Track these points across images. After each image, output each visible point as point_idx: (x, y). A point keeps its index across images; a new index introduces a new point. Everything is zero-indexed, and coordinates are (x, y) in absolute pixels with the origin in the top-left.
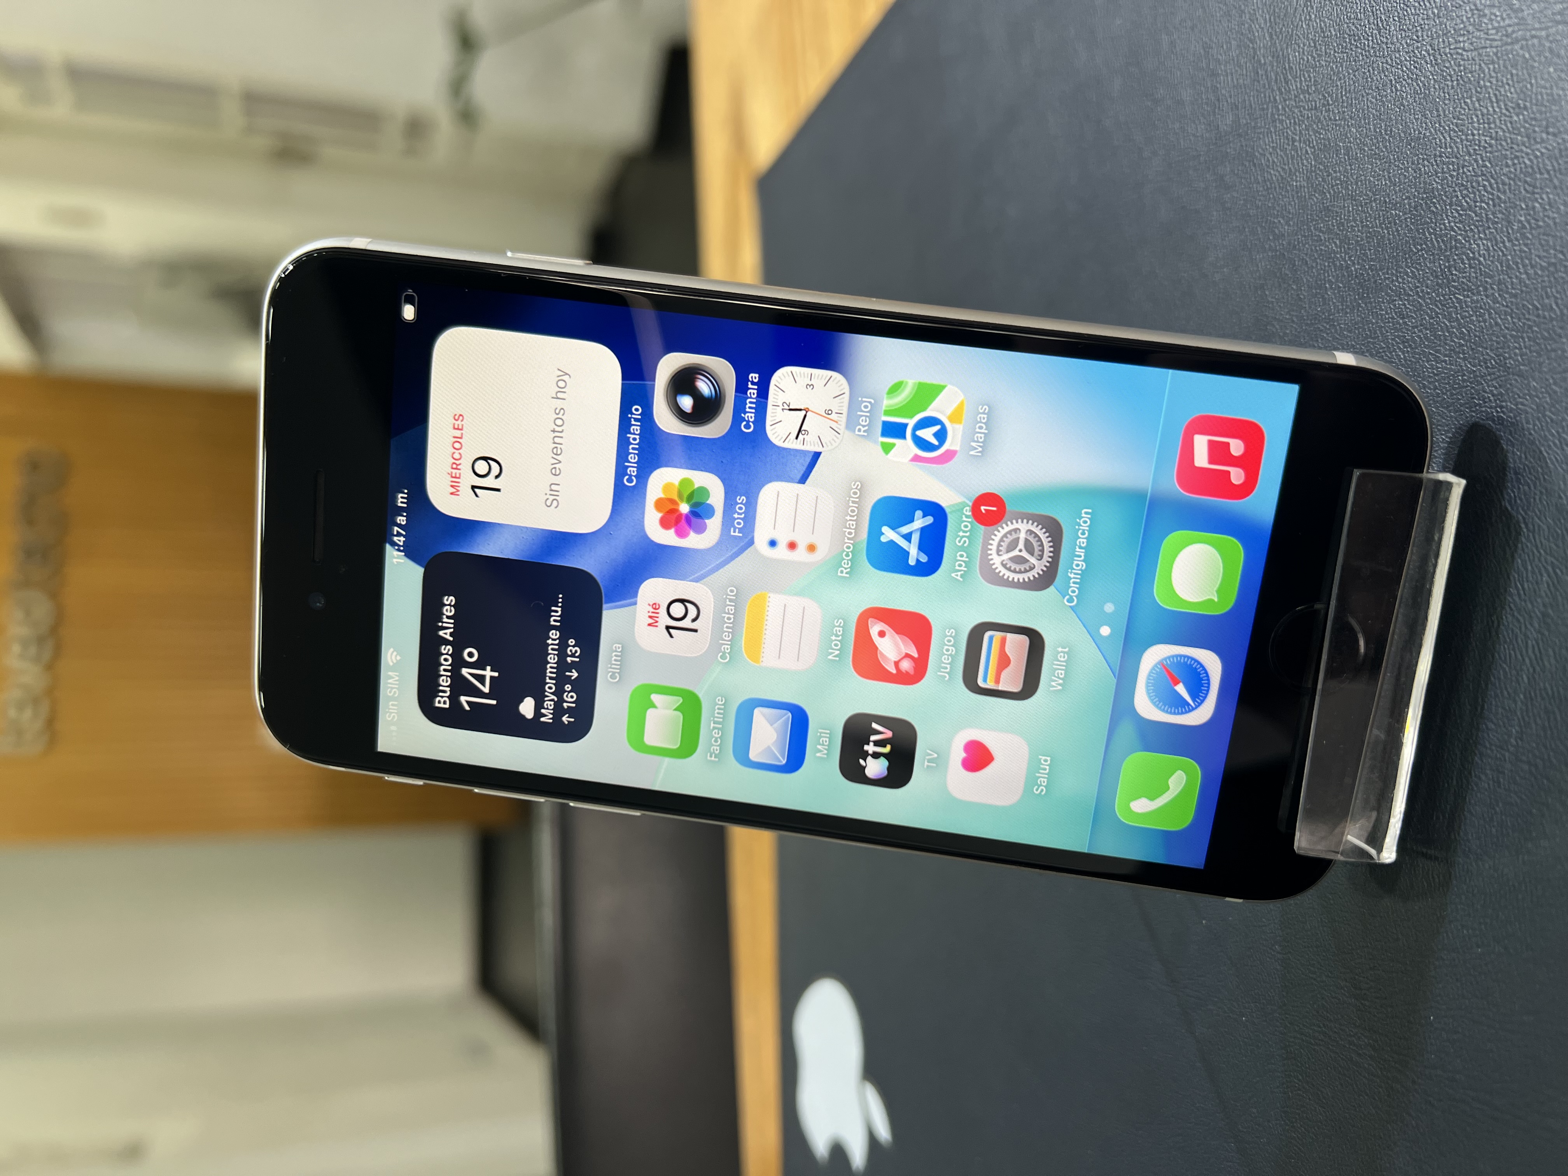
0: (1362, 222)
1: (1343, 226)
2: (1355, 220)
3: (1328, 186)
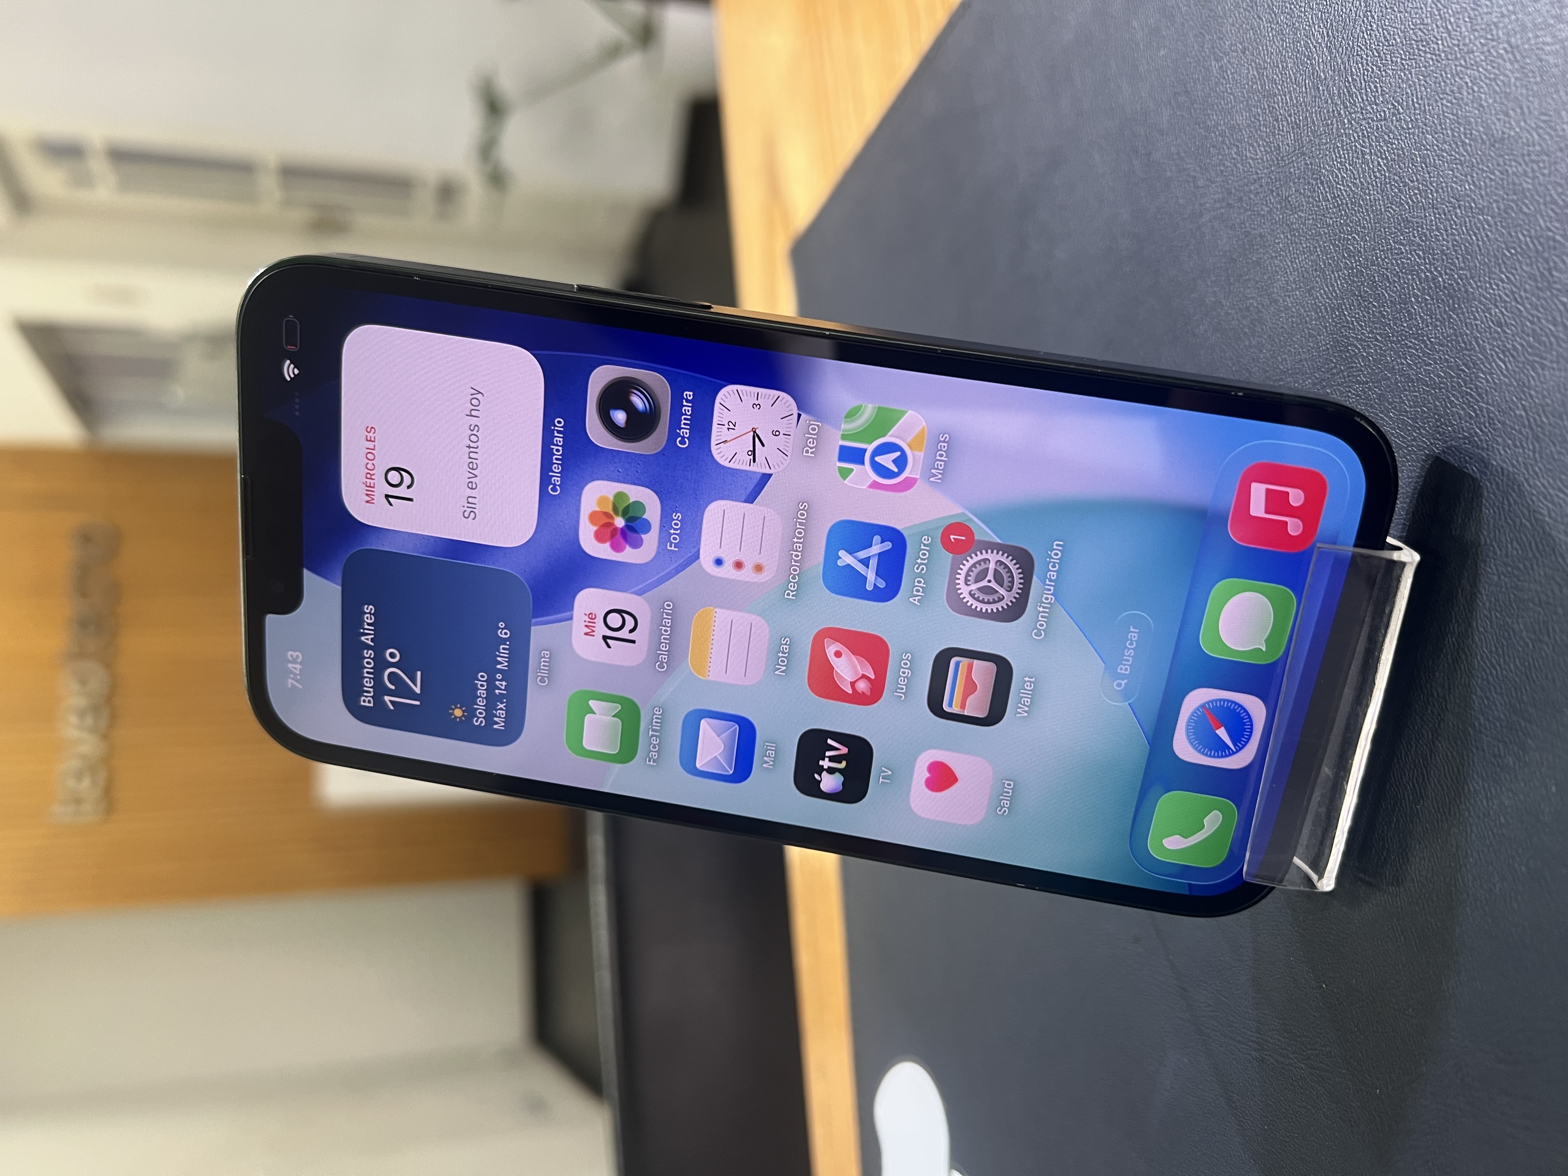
0: (1446, 231)
1: (1426, 236)
2: (1438, 229)
3: (1406, 197)
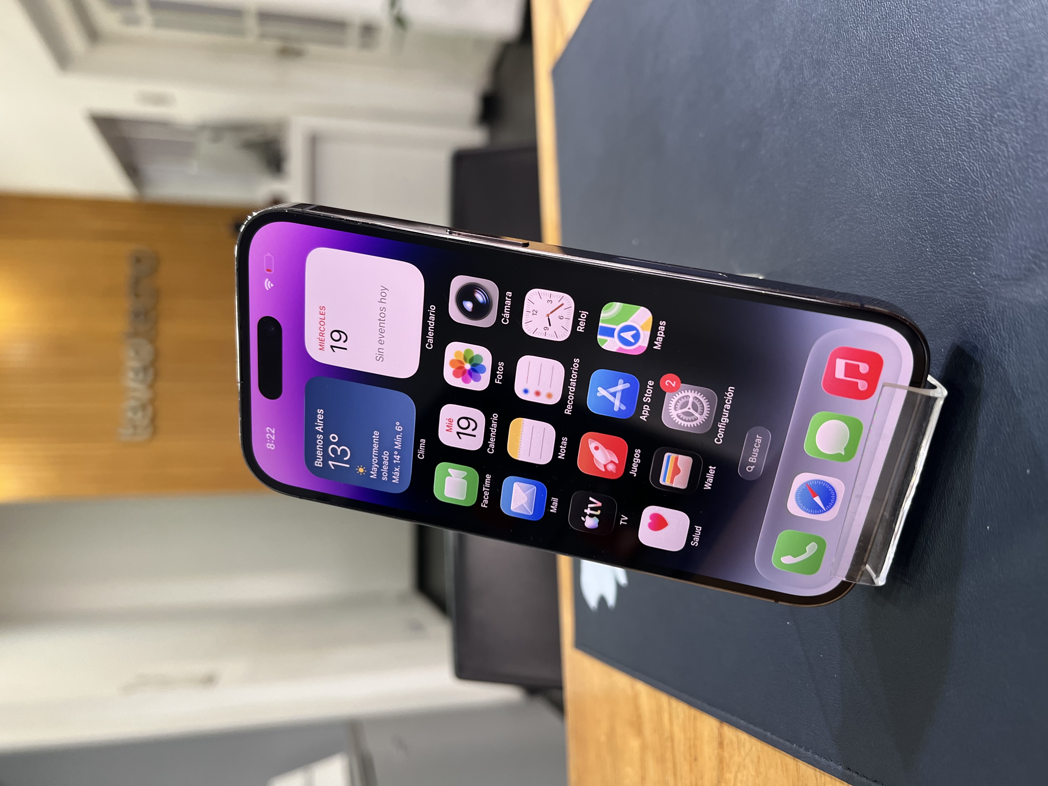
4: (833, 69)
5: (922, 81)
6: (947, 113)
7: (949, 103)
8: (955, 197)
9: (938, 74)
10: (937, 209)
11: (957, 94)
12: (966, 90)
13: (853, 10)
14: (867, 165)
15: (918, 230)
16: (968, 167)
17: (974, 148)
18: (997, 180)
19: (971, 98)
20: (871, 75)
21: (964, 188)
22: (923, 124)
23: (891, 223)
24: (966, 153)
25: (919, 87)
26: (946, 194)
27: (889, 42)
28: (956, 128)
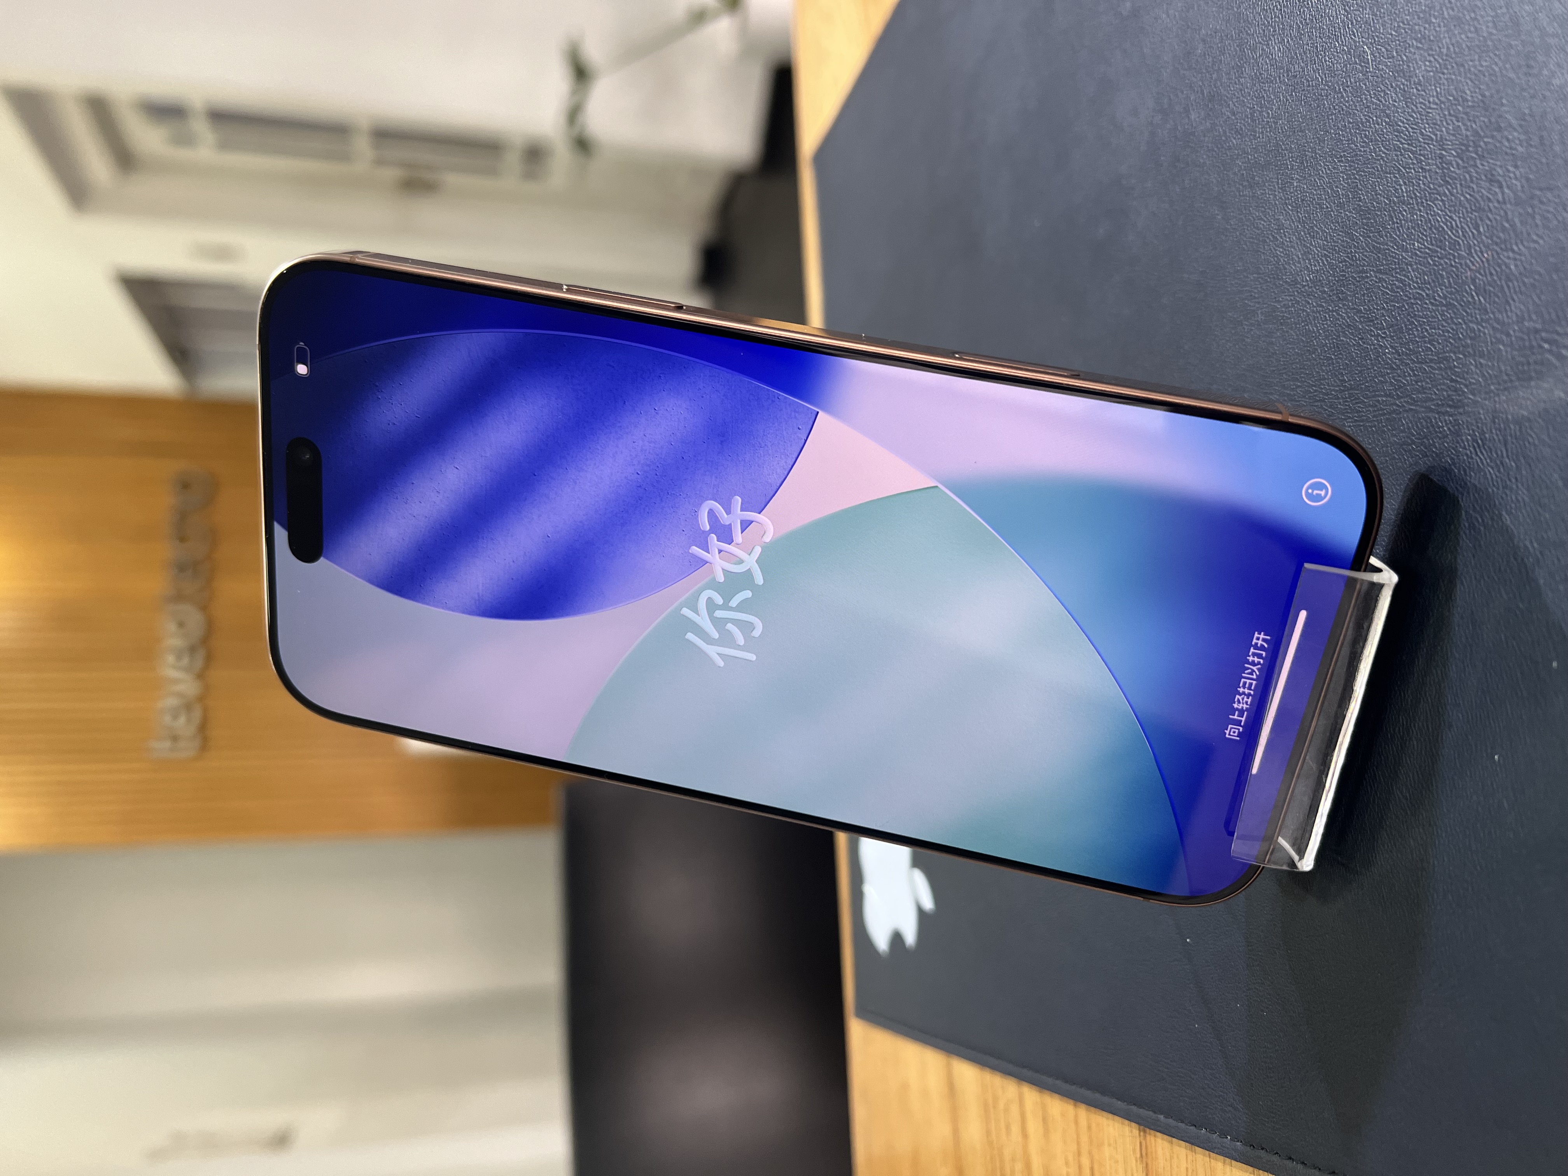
4: (1235, 105)
5: (1368, 107)
6: (1408, 149)
7: (1411, 134)
8: (1425, 269)
9: (1392, 93)
10: (1399, 290)
11: (1422, 120)
12: (1436, 113)
13: (1261, 18)
14: (1289, 238)
15: (1372, 324)
16: (1443, 222)
17: (1452, 195)
18: (1487, 237)
19: (1445, 123)
20: (1291, 107)
21: (1439, 254)
22: (1373, 168)
23: (1330, 318)
24: (1441, 203)
25: (1364, 115)
26: (1411, 265)
27: (1317, 57)
28: (1422, 168)
